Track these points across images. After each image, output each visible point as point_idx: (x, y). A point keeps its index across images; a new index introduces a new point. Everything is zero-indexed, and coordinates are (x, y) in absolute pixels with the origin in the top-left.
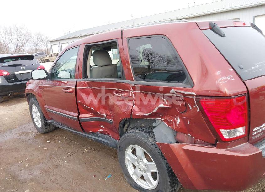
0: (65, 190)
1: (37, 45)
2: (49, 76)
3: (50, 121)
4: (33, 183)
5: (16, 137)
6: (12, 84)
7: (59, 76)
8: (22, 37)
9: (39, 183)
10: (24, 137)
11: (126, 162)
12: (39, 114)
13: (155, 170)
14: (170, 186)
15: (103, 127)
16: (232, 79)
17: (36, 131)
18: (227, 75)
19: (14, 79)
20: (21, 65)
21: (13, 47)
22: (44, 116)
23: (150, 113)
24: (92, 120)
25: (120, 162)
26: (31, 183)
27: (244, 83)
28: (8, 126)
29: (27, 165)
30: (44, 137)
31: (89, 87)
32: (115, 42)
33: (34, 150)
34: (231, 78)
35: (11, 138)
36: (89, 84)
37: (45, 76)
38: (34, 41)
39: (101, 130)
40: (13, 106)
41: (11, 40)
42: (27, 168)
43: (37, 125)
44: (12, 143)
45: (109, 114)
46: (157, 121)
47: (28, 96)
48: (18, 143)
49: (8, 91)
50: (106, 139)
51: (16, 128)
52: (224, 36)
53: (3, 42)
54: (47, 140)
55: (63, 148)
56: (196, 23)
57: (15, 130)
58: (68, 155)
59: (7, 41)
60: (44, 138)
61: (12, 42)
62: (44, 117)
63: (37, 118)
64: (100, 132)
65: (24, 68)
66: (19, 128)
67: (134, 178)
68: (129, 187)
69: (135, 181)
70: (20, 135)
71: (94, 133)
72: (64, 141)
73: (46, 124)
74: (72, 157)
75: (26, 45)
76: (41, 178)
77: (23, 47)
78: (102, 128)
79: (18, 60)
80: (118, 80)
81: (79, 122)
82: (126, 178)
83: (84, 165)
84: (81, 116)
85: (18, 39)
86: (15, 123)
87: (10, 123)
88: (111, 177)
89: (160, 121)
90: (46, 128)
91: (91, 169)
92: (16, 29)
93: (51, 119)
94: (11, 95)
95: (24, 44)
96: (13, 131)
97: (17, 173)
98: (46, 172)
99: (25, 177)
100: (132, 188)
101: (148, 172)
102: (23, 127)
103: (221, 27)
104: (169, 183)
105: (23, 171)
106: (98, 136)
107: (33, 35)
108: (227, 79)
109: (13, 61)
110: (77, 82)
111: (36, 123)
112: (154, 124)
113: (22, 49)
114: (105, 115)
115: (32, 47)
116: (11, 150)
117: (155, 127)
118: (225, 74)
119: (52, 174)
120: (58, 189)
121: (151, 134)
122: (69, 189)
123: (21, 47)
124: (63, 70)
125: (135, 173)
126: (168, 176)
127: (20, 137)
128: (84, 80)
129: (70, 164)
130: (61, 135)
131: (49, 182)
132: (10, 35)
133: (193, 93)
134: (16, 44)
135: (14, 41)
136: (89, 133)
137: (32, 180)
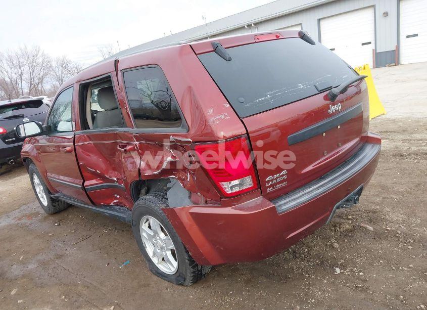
0: (64, 284)
1: (62, 80)
2: (45, 130)
3: (56, 195)
4: (25, 280)
5: (13, 222)
6: (12, 145)
7: (59, 129)
8: (37, 70)
9: (32, 279)
10: (24, 221)
11: (144, 240)
12: (42, 187)
13: (173, 247)
14: (190, 265)
15: (118, 196)
16: (228, 118)
17: (42, 211)
18: (221, 113)
19: (14, 139)
20: (22, 116)
21: (25, 87)
22: (48, 189)
23: (160, 171)
24: (101, 188)
25: (137, 242)
26: (22, 281)
27: (242, 121)
28: (5, 208)
29: (22, 257)
30: (52, 218)
31: (90, 142)
32: (109, 77)
33: (35, 238)
34: (225, 116)
35: (6, 224)
36: (90, 137)
37: (38, 131)
38: (58, 74)
39: (116, 201)
40: (17, 178)
41: (21, 75)
42: (21, 261)
43: (43, 203)
44: (6, 231)
45: (120, 177)
46: (171, 180)
47: (27, 161)
48: (14, 230)
49: (7, 157)
50: (122, 213)
51: (15, 210)
52: (230, 60)
53: (9, 80)
54: (56, 223)
55: (75, 231)
56: (190, 45)
57: (14, 212)
58: (79, 241)
59: (15, 77)
60: (51, 221)
61: (23, 78)
62: (49, 191)
63: (41, 192)
64: (116, 204)
65: (28, 120)
66: (19, 210)
67: (155, 260)
68: (149, 273)
69: (157, 265)
70: (20, 219)
71: (108, 206)
72: (79, 221)
73: (53, 201)
74: (84, 243)
75: (44, 81)
76: (37, 272)
77: (40, 86)
78: (117, 198)
79: (21, 108)
80: (119, 128)
81: (86, 191)
82: (146, 262)
83: (98, 251)
84: (86, 183)
85: (32, 72)
86: (15, 202)
87: (8, 204)
88: (129, 264)
89: (175, 181)
90: (55, 206)
91: (106, 255)
92: (26, 58)
93: (57, 192)
94: (12, 162)
95: (41, 80)
96: (10, 214)
97: (6, 269)
98: (44, 264)
99: (16, 273)
100: (153, 275)
101: (167, 250)
102: (25, 207)
103: (226, 48)
104: (187, 261)
105: (14, 266)
106: (113, 210)
107: (54, 64)
108: (220, 118)
109: (13, 110)
110: (75, 135)
111: (42, 200)
112: (168, 185)
113: (40, 88)
114: (115, 179)
115: (54, 83)
116: (4, 240)
117: (169, 188)
118: (220, 111)
119: (53, 266)
120: (56, 284)
121: (164, 198)
122: (70, 283)
123: (38, 85)
124: (66, 120)
125: (154, 254)
126: (184, 252)
127: (19, 222)
128: (83, 133)
129: (79, 252)
130: (76, 213)
131: (46, 277)
132: (18, 67)
133: (190, 140)
134: (29, 82)
135: (26, 76)
136: (101, 206)
137: (24, 276)
